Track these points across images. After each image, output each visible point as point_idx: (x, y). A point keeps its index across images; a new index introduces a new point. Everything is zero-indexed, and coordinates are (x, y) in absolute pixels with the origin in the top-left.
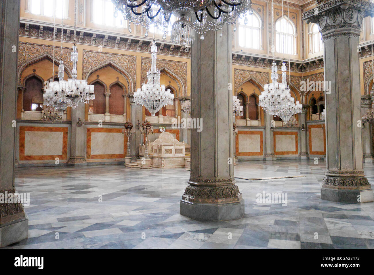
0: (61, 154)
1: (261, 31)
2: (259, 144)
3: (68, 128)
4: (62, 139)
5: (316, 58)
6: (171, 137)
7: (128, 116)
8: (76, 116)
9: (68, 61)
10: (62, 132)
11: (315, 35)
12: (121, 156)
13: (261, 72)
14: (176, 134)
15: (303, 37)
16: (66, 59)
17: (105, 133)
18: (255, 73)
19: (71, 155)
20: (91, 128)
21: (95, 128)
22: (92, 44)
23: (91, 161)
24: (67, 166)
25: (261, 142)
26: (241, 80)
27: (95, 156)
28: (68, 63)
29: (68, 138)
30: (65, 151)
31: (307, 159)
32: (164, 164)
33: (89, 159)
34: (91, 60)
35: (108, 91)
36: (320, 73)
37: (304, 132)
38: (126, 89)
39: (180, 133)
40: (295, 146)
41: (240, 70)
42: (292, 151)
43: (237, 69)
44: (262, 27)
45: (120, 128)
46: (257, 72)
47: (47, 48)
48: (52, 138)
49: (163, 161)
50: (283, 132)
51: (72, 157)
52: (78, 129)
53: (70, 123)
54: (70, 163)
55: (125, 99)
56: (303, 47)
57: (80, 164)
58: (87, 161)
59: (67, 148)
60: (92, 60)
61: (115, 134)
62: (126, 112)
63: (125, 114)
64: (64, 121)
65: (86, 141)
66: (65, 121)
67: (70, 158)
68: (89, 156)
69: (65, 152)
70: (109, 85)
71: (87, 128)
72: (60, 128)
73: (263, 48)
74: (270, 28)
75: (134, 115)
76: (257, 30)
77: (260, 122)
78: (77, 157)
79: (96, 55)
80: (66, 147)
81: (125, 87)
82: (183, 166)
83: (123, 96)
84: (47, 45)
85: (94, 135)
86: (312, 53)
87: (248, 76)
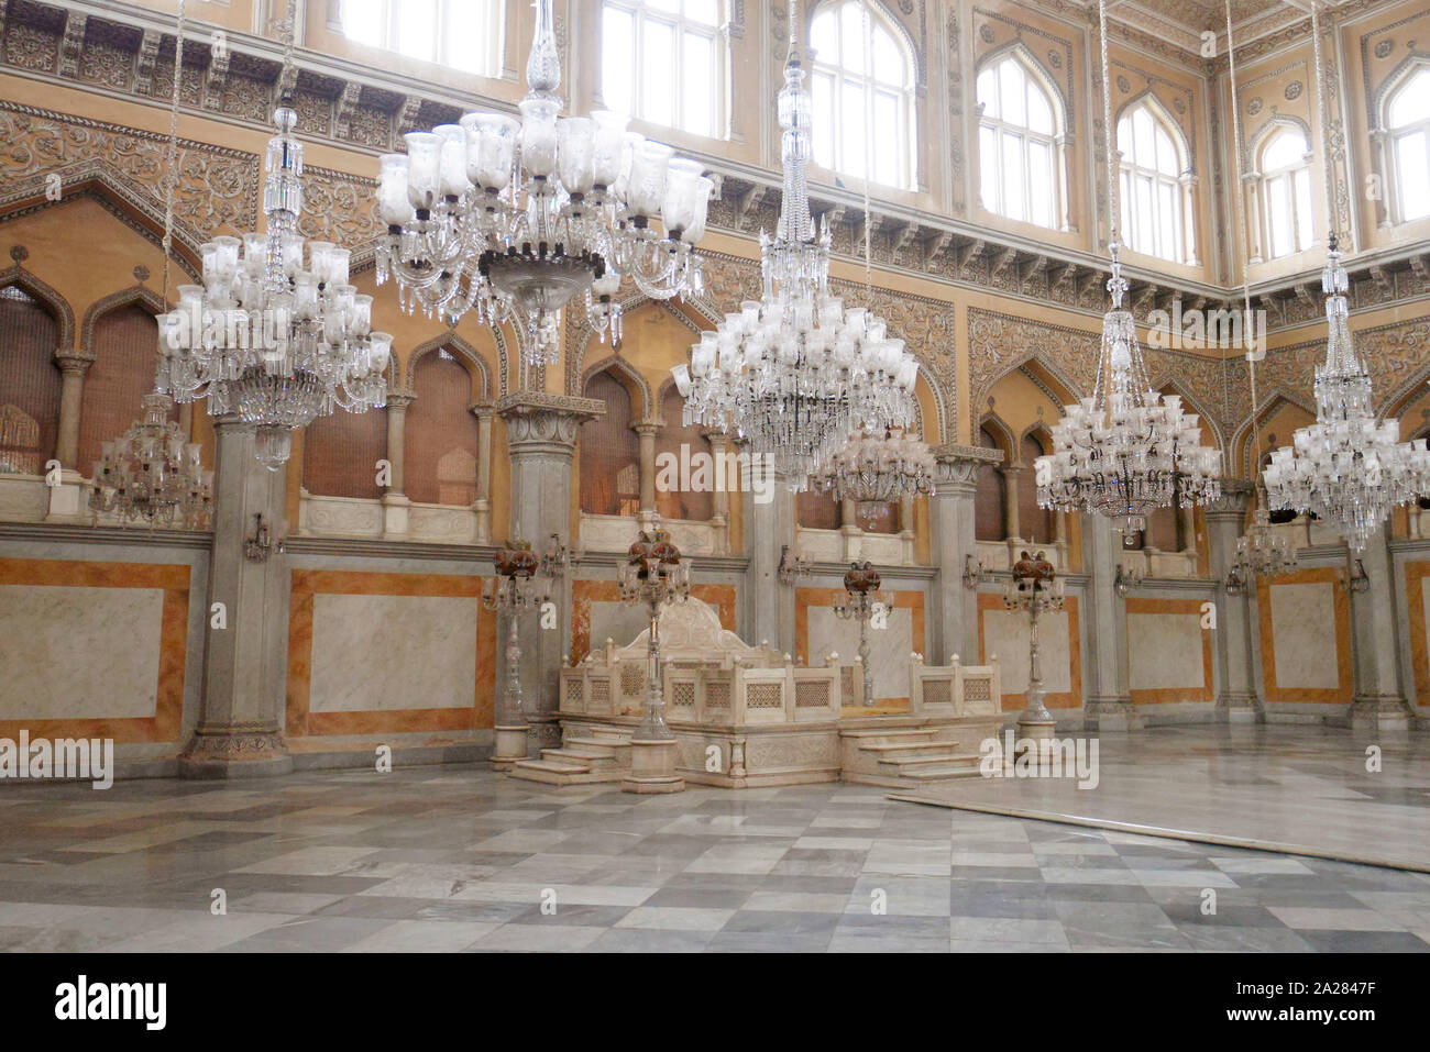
0: (149, 710)
1: (1065, 150)
2: (1066, 657)
3: (193, 571)
4: (158, 630)
5: (1297, 277)
6: (709, 621)
7: (498, 513)
8: (240, 508)
9: (210, 211)
10: (161, 591)
11: (1272, 184)
12: (460, 719)
13: (1070, 331)
14: (721, 607)
15: (1219, 192)
16: (198, 201)
17: (386, 597)
18: (1048, 332)
19: (203, 715)
20: (314, 573)
21: (337, 573)
22: (332, 137)
23: (308, 744)
24: (181, 776)
25: (1075, 645)
26: (995, 362)
27: (331, 722)
28: (207, 226)
29: (191, 622)
30: (170, 693)
31: (1257, 723)
32: (744, 767)
33: (301, 734)
34: (326, 220)
35: (403, 380)
36: (1310, 345)
37: (1238, 602)
38: (490, 376)
39: (737, 601)
40: (1201, 664)
41: (990, 314)
42: (1191, 686)
43: (978, 311)
44: (1066, 136)
45: (460, 573)
46: (1053, 328)
47: (100, 137)
48: (104, 624)
49: (738, 751)
50: (1155, 601)
51: (211, 725)
52: (251, 575)
53: (207, 543)
54: (198, 759)
55: (485, 426)
56: (1221, 233)
57: (257, 765)
58: (292, 750)
59: (182, 678)
60: (329, 216)
61: (433, 601)
62: (491, 490)
63: (482, 504)
64: (173, 531)
65: (285, 641)
66: (179, 532)
67: (198, 734)
68: (301, 717)
69: (169, 701)
70: (408, 353)
71: (294, 573)
72: (152, 568)
73: (1074, 224)
74: (1100, 140)
75: (530, 509)
76: (1046, 145)
77: (1065, 555)
78: (240, 726)
79: (351, 197)
80: (179, 672)
81: (486, 365)
82: (834, 771)
83: (472, 412)
84: (100, 122)
85: (327, 608)
86: (1265, 260)
87: (1022, 345)
